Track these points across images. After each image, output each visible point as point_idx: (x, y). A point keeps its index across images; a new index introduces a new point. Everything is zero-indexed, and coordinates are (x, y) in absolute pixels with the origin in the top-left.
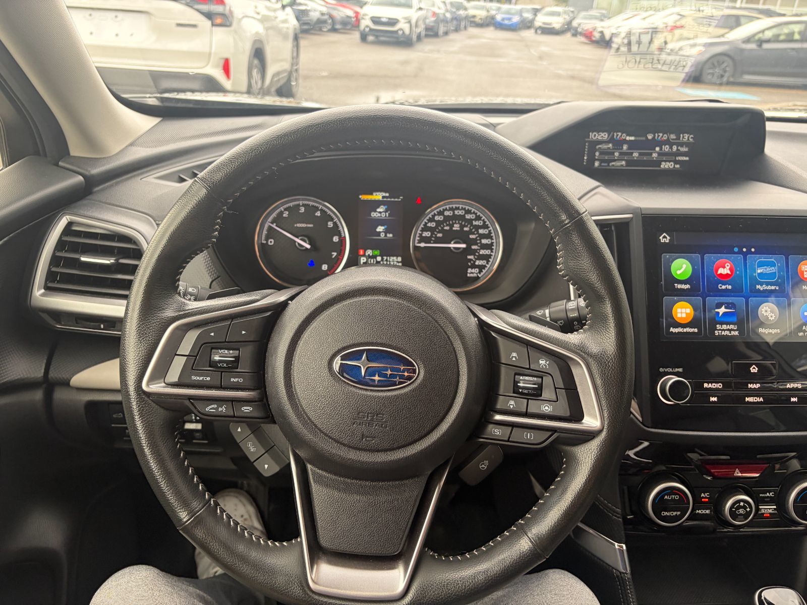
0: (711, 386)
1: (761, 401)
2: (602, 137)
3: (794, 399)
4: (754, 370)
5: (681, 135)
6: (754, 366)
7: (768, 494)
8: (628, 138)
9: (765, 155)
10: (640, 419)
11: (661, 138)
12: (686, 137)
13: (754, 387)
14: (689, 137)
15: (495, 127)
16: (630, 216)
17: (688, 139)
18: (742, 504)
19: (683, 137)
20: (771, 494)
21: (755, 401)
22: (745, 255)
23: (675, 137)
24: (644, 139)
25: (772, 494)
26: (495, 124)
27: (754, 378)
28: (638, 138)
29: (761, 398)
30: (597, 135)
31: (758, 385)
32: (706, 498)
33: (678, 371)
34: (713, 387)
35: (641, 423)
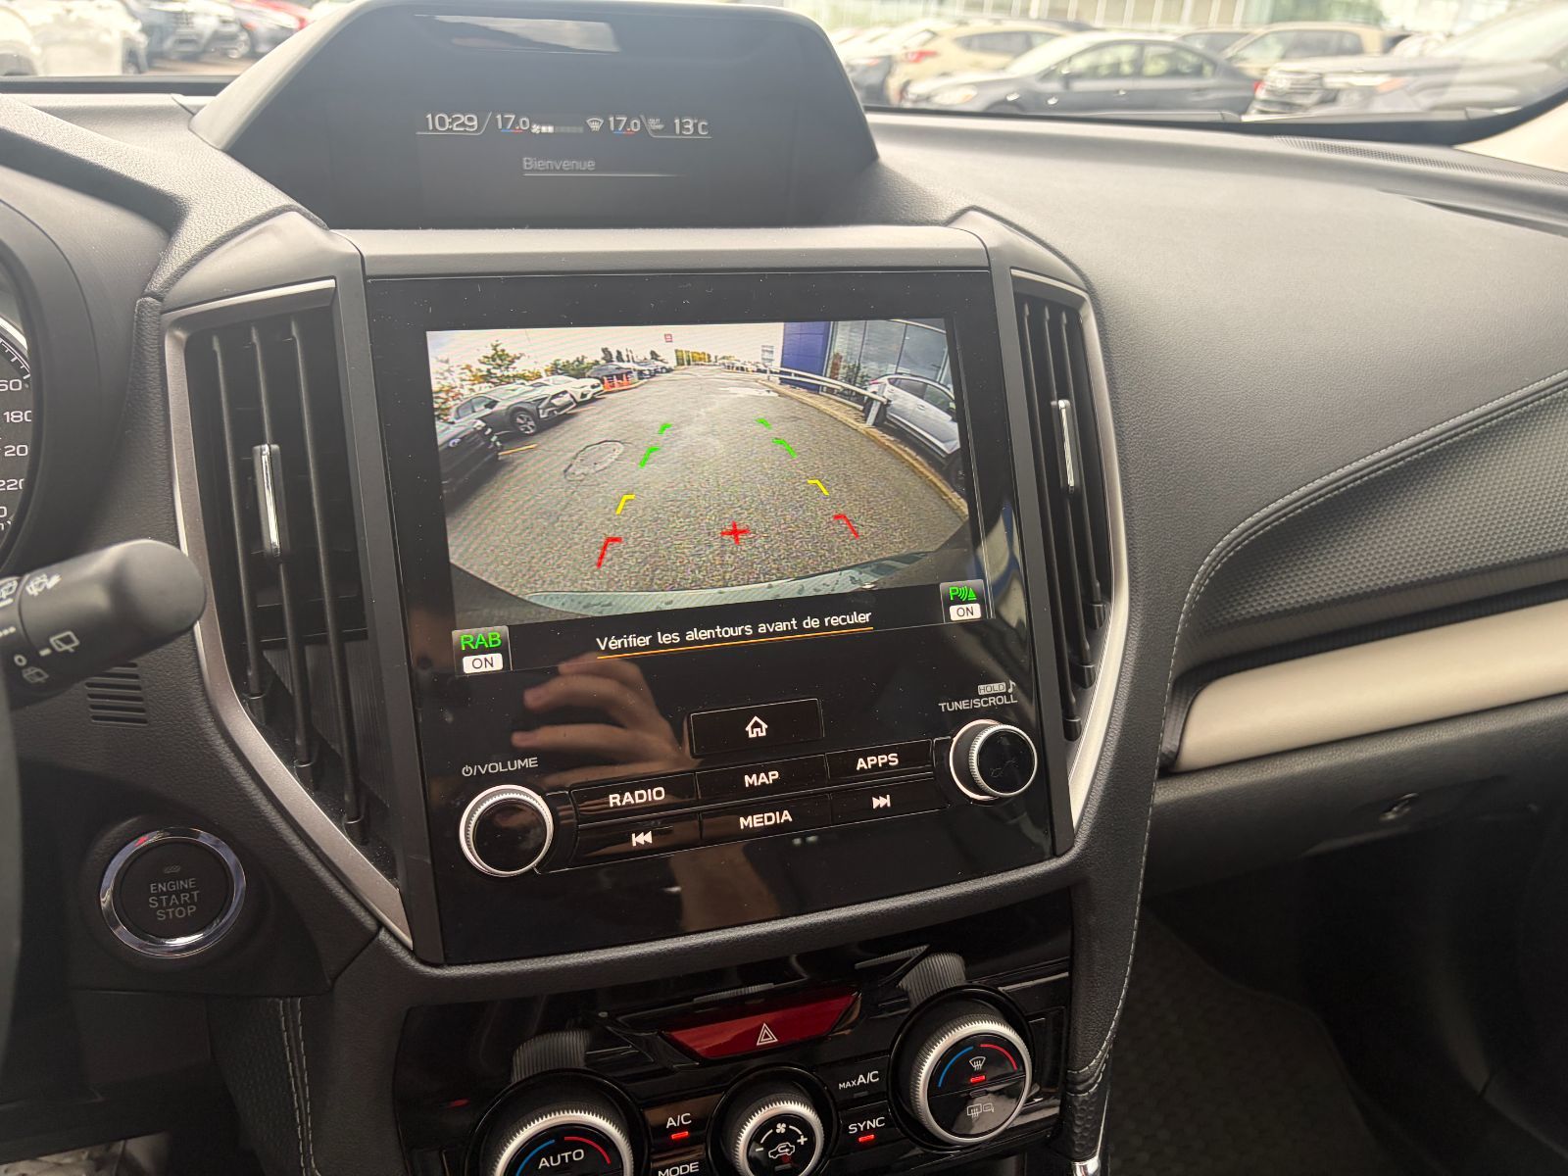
0: (631, 800)
1: (787, 821)
2: (463, 125)
3: (880, 802)
4: (757, 730)
5: (677, 121)
6: (756, 718)
7: (861, 1079)
8: (536, 129)
9: (879, 165)
10: (408, 941)
11: (624, 128)
12: (690, 126)
13: (761, 781)
14: (695, 126)
15: (194, 114)
17: (696, 131)
18: (781, 1128)
19: (682, 125)
20: (870, 1075)
21: (767, 823)
23: (660, 127)
24: (581, 130)
25: (874, 1077)
26: (195, 107)
27: (759, 755)
28: (563, 129)
29: (786, 812)
30: (448, 120)
31: (774, 775)
32: (682, 1128)
33: (523, 768)
34: (638, 801)
35: (412, 953)
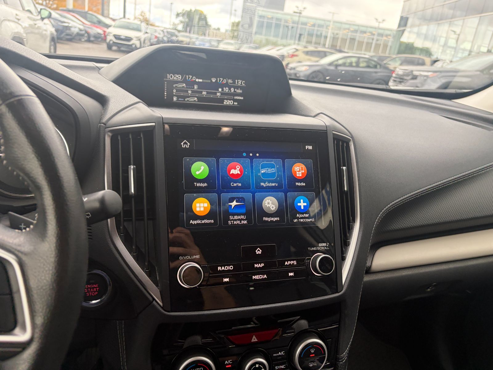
0: (224, 269)
1: (265, 278)
2: (177, 78)
3: (291, 274)
4: (259, 252)
5: (236, 81)
6: (258, 249)
7: (280, 353)
8: (197, 80)
9: (292, 97)
10: (161, 304)
11: (222, 81)
12: (240, 82)
13: (259, 266)
14: (241, 82)
15: (100, 69)
16: (154, 124)
17: (241, 84)
18: (257, 366)
19: (238, 82)
20: (282, 352)
21: (260, 278)
22: (251, 159)
23: (232, 82)
24: (210, 81)
25: (283, 353)
26: (100, 67)
27: (259, 258)
28: (204, 81)
29: (265, 275)
30: (173, 76)
31: (263, 265)
32: (229, 364)
33: (196, 258)
34: (226, 269)
35: (162, 308)
